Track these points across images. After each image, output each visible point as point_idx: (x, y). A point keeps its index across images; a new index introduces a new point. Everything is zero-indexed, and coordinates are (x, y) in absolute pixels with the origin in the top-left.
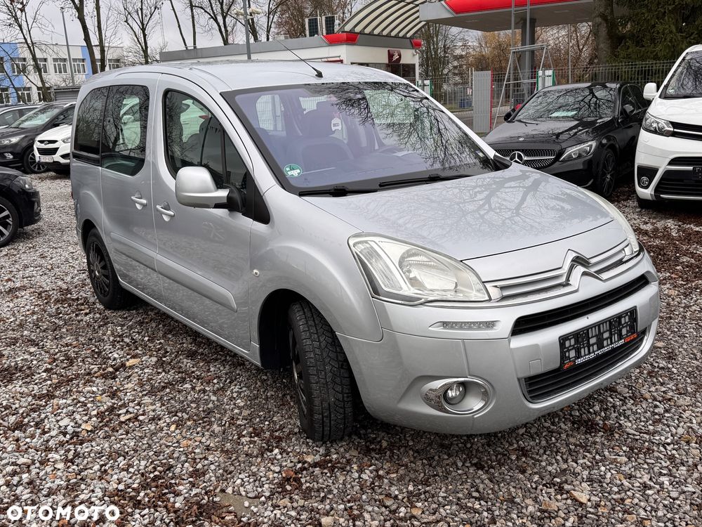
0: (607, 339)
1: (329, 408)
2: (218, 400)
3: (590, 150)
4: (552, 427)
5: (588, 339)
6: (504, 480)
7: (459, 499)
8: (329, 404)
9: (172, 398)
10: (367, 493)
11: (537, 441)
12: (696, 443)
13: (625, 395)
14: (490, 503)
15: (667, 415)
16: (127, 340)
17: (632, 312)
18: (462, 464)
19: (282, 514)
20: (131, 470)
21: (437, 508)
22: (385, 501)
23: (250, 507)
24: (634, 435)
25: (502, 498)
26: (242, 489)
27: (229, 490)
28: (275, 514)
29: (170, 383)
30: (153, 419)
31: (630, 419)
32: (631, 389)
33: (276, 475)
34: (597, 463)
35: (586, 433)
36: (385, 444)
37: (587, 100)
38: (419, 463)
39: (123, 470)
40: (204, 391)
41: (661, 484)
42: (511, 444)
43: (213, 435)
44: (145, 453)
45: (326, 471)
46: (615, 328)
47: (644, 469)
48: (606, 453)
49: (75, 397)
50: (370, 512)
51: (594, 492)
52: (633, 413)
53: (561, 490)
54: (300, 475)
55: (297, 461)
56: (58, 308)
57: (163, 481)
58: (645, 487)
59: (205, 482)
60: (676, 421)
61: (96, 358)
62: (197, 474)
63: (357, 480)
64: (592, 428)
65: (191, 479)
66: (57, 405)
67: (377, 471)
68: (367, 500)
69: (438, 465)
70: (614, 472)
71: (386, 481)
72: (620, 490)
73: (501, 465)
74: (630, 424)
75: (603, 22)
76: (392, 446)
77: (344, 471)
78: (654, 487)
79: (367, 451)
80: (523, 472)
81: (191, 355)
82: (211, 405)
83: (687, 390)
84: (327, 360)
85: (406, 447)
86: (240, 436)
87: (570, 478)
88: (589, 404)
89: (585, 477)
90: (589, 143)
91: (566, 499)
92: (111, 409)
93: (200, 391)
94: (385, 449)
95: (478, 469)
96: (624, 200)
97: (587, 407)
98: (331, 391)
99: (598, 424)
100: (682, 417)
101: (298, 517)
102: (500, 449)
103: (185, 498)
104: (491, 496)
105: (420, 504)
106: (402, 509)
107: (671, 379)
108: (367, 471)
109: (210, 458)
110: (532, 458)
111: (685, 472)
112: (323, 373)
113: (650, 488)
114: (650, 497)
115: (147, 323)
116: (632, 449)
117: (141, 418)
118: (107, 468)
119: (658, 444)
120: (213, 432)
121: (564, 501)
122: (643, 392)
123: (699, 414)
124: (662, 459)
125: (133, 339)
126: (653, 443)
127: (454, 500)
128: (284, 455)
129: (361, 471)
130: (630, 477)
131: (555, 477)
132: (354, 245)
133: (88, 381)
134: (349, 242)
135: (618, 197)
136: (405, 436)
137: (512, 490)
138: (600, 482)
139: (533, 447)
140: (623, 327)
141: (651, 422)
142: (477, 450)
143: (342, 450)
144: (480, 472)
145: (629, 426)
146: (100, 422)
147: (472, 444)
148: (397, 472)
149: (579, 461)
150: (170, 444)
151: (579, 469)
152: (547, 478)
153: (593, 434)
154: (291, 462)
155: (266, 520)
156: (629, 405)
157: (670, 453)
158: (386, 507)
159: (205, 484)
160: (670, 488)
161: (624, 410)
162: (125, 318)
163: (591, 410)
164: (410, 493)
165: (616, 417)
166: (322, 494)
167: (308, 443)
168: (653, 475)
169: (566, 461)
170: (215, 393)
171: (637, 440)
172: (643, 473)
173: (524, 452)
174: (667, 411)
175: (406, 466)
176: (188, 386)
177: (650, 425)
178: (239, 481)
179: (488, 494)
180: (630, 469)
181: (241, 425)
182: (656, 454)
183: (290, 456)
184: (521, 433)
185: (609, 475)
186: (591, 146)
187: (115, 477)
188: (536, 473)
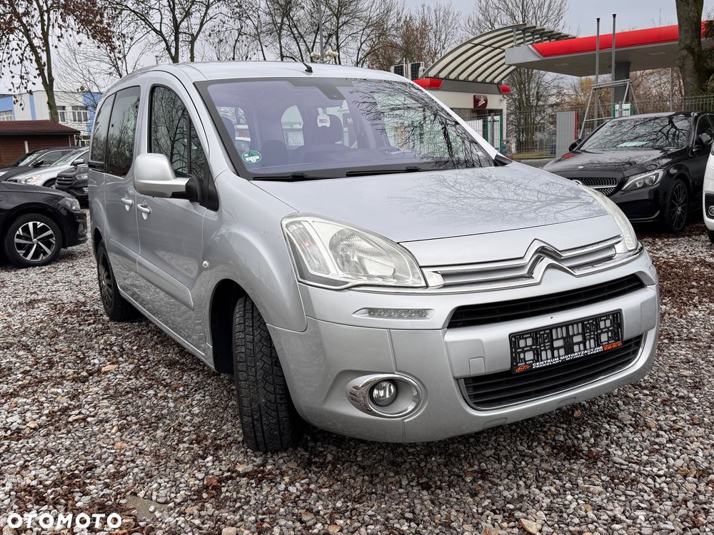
0: (578, 343)
1: (260, 410)
2: (175, 407)
3: (656, 179)
4: (527, 451)
5: (552, 341)
6: (448, 502)
7: (387, 519)
8: (259, 406)
9: (130, 403)
10: (288, 507)
11: (503, 464)
12: (695, 477)
13: (625, 422)
14: (421, 526)
15: (668, 445)
16: (115, 348)
17: (616, 316)
18: (407, 482)
19: (186, 522)
20: (53, 467)
21: (359, 527)
22: (303, 515)
23: (154, 512)
24: (621, 464)
25: (437, 521)
26: (155, 493)
27: (141, 494)
28: (177, 521)
29: (136, 390)
30: (101, 421)
31: (623, 447)
32: (636, 417)
33: (197, 482)
34: (565, 491)
35: (565, 459)
36: (330, 457)
37: (665, 131)
38: (359, 479)
39: (44, 466)
40: (165, 398)
41: (635, 519)
42: (471, 466)
43: (154, 439)
44: (76, 452)
45: (253, 481)
46: (590, 332)
47: (620, 501)
48: (580, 481)
49: (36, 397)
50: (281, 526)
51: (549, 522)
52: (629, 442)
53: (510, 517)
54: (223, 484)
55: (226, 469)
56: (67, 318)
57: (78, 480)
58: (613, 520)
59: (121, 484)
60: (678, 453)
61: (78, 364)
62: (117, 475)
63: (282, 493)
64: (574, 453)
65: (107, 481)
66: (16, 403)
67: (309, 484)
68: (284, 514)
69: (379, 483)
70: (581, 502)
71: (314, 495)
72: (581, 522)
73: (450, 485)
74: (620, 453)
75: (689, 54)
76: (337, 460)
77: (273, 482)
78: (624, 522)
79: (307, 465)
80: (473, 495)
81: (171, 364)
82: (165, 411)
83: (704, 420)
84: (259, 356)
85: (352, 462)
86: (180, 441)
87: (525, 505)
88: (580, 430)
89: (544, 505)
90: (656, 172)
91: (513, 527)
92: (65, 410)
93: (161, 397)
94: (328, 463)
95: (423, 489)
96: (696, 235)
97: (575, 432)
98: (261, 390)
99: (582, 451)
100: (686, 449)
101: (201, 526)
102: (456, 470)
103: (92, 498)
104: (427, 518)
105: (342, 522)
106: (319, 526)
107: (688, 408)
108: (297, 484)
109: (138, 462)
110: (491, 482)
111: (669, 508)
112: (253, 369)
113: (620, 522)
114: (615, 532)
115: (144, 334)
116: (612, 479)
117: (89, 419)
118: (30, 463)
119: (647, 476)
120: (154, 437)
121: (509, 530)
122: (648, 420)
123: (709, 447)
124: (646, 492)
125: (122, 348)
126: (641, 474)
127: (382, 520)
128: (217, 463)
129: (292, 483)
130: (600, 508)
131: (508, 503)
132: (287, 226)
133: (59, 383)
134: (283, 223)
135: (690, 232)
136: (356, 452)
137: (454, 513)
138: (561, 512)
139: (495, 470)
140: (603, 332)
141: (646, 452)
142: (430, 470)
143: (281, 461)
144: (425, 492)
145: (618, 455)
146: (48, 421)
147: (427, 462)
148: (330, 487)
149: (543, 488)
150: (105, 446)
151: (540, 495)
152: (500, 503)
153: (572, 461)
154: (220, 470)
155: (164, 526)
156: (627, 432)
157: (658, 486)
158: (302, 522)
159: (119, 486)
160: (644, 524)
161: (619, 438)
162: (124, 329)
163: (579, 436)
164: (336, 510)
165: (607, 445)
166: (238, 505)
167: (247, 452)
168: (628, 508)
169: (528, 487)
170: (175, 400)
171: (622, 470)
172: (617, 505)
173: (483, 475)
174: (670, 441)
175: (344, 482)
176: (151, 392)
177: (645, 454)
178: (155, 485)
179: (424, 516)
180: (602, 500)
181: (185, 432)
182: (640, 486)
183: (221, 465)
184: (487, 455)
185: (574, 504)
186: (657, 175)
187: (33, 473)
188: (488, 498)
